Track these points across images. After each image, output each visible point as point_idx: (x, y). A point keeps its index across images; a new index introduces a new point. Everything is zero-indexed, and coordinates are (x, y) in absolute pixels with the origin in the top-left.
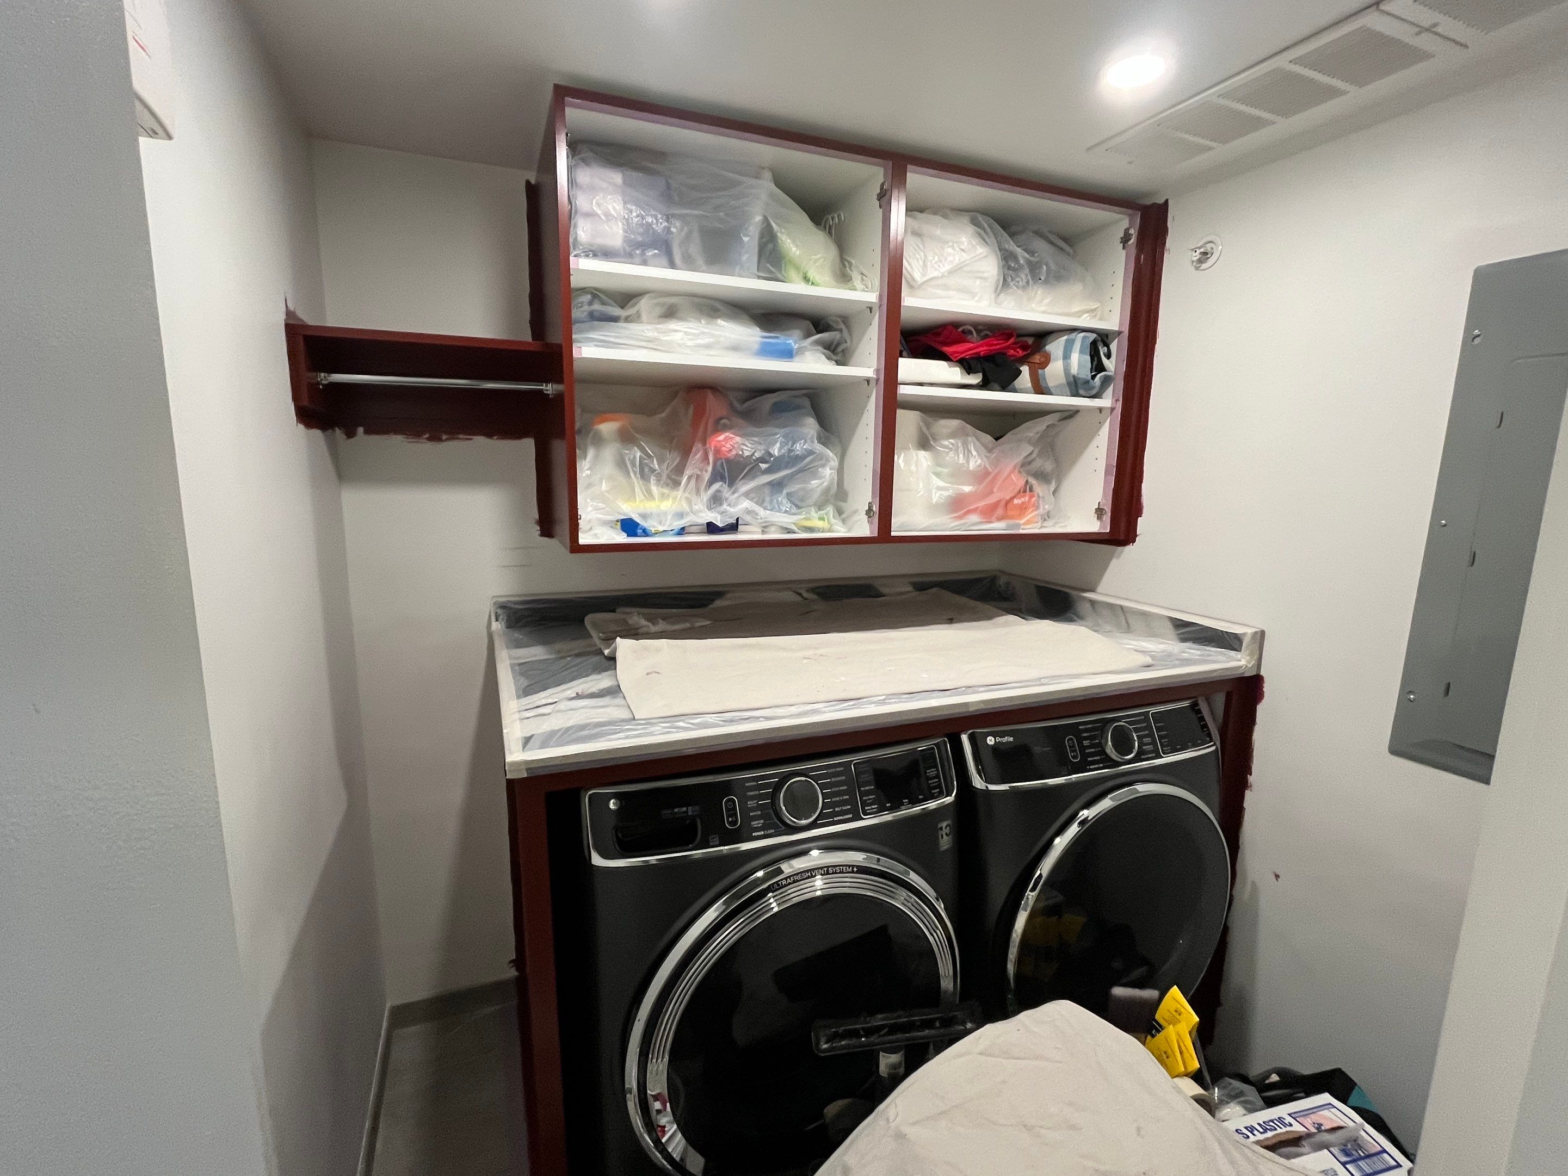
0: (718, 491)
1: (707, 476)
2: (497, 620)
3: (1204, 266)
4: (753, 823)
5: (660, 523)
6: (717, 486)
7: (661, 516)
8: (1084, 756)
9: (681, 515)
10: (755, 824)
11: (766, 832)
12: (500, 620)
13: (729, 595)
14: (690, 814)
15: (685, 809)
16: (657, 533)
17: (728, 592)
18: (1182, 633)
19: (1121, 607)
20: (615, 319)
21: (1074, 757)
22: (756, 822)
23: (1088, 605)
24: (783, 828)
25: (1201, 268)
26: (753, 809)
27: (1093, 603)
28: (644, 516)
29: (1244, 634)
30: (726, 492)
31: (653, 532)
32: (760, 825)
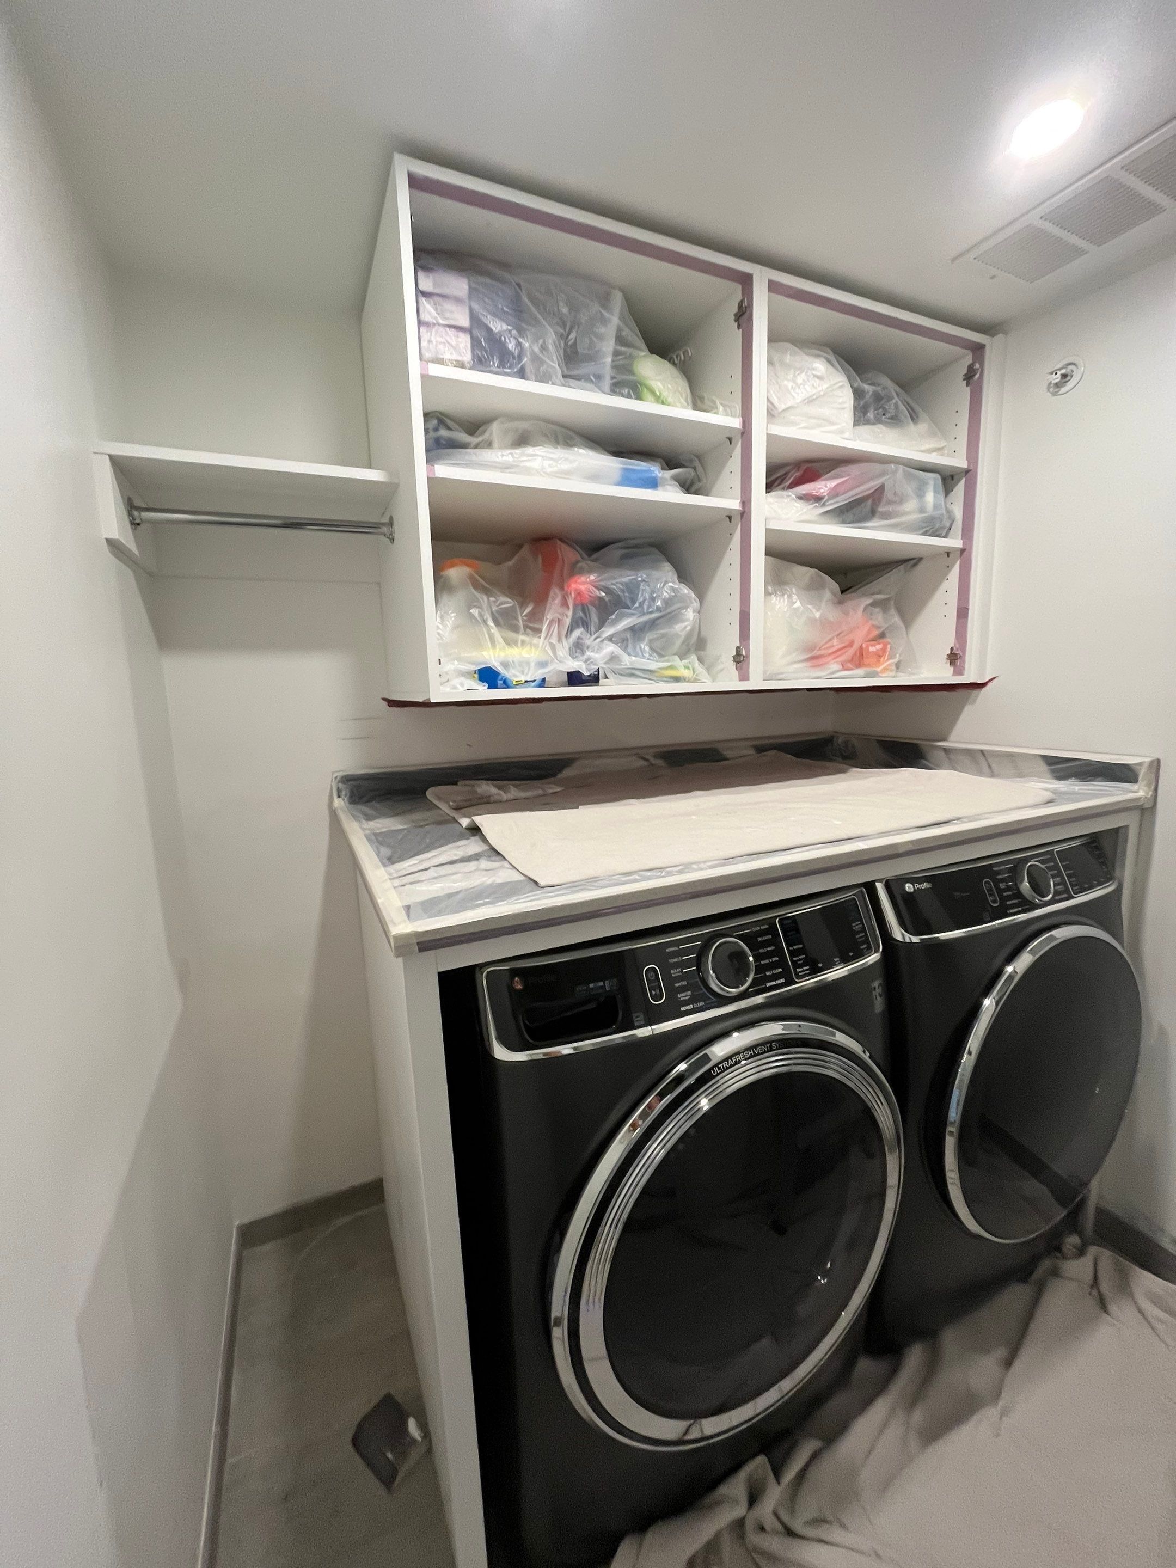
0: (579, 638)
1: (568, 621)
2: (339, 797)
3: (1063, 390)
4: (679, 996)
5: (523, 672)
6: (578, 632)
7: (525, 664)
8: (1003, 899)
9: (543, 664)
10: (682, 996)
11: (695, 1006)
12: (343, 797)
13: (578, 763)
14: (607, 989)
15: (601, 984)
16: (518, 685)
17: (577, 759)
18: (1061, 770)
19: (982, 751)
20: (464, 446)
21: (994, 902)
22: (683, 994)
23: (942, 754)
24: (714, 999)
25: (1060, 393)
26: (679, 979)
27: (946, 750)
28: (505, 665)
29: (1140, 764)
30: (588, 641)
31: (515, 683)
32: (687, 998)
